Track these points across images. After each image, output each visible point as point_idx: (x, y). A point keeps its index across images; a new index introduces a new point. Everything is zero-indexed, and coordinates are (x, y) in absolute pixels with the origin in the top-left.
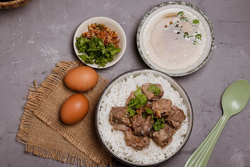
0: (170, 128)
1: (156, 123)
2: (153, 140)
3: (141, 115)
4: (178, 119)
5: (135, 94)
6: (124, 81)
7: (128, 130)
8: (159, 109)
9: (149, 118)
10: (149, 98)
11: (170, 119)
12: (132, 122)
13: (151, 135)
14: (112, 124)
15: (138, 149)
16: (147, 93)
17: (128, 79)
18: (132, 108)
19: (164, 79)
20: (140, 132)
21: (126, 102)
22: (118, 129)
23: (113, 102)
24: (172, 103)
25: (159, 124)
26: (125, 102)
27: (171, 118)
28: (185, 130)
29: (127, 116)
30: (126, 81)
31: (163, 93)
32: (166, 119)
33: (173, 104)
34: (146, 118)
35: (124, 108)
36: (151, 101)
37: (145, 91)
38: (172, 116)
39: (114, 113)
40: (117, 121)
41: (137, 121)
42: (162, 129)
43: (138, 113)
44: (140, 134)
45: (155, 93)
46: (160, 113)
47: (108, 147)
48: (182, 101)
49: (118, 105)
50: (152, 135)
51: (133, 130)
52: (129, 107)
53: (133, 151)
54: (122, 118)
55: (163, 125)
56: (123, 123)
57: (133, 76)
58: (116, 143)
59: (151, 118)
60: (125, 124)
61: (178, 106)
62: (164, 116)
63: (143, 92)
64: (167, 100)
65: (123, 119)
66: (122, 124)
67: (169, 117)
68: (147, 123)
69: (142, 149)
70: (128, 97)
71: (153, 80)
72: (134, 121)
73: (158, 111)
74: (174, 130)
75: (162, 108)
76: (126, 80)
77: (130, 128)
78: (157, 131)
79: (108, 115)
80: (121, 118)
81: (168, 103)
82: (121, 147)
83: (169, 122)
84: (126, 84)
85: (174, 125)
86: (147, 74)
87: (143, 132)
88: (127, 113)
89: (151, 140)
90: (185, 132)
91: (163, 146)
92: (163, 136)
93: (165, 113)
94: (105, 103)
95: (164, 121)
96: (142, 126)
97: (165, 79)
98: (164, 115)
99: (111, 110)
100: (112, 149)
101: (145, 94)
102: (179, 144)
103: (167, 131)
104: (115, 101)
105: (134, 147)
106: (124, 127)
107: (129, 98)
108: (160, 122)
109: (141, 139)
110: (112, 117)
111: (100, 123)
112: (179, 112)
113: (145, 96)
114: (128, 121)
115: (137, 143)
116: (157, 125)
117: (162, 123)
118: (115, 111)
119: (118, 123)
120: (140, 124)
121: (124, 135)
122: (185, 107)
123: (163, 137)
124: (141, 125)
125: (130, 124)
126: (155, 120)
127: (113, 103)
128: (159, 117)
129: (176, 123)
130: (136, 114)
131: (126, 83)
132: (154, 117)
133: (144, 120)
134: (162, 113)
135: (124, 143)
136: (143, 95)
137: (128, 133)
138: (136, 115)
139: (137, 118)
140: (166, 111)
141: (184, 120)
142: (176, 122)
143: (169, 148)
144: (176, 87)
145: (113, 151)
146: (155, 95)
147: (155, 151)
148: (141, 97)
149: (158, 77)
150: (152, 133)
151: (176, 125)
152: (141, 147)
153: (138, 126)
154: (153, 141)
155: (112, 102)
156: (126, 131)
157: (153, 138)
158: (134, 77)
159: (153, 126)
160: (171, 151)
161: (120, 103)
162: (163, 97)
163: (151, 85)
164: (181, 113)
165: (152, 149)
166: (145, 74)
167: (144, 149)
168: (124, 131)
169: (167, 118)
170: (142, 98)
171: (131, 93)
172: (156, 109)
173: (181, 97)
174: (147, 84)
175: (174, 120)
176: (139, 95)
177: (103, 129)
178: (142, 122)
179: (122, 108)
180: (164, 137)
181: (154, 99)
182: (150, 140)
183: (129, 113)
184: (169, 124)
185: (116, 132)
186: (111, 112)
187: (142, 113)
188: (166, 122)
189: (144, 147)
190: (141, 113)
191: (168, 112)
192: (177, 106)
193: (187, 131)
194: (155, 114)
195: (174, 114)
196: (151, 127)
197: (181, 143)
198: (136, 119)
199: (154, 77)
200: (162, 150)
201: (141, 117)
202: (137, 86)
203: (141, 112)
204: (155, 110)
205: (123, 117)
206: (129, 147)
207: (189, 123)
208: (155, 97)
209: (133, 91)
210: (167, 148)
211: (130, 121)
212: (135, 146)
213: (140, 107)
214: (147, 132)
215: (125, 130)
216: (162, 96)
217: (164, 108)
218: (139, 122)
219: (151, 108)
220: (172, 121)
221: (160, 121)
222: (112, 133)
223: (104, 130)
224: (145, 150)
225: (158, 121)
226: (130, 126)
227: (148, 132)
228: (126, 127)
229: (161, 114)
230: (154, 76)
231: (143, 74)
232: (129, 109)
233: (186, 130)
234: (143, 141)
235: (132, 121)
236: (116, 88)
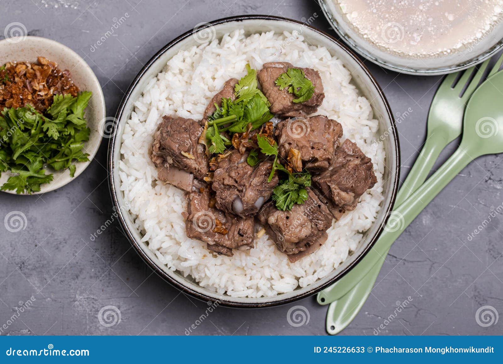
0: (323, 206)
1: (285, 187)
2: (267, 233)
3: (242, 155)
4: (350, 183)
5: (238, 88)
6: (215, 42)
7: (200, 192)
8: (300, 145)
9: (263, 168)
10: (277, 107)
11: (329, 179)
12: (213, 171)
13: (263, 219)
14: (156, 166)
15: (220, 253)
16: (273, 91)
17: (226, 38)
18: (220, 127)
19: (332, 56)
20: (232, 206)
21: (207, 109)
22: (169, 184)
23: (171, 100)
24: (342, 131)
25: (292, 190)
26: (206, 107)
27: (331, 176)
28: (367, 218)
29: (200, 149)
30: (219, 43)
31: (321, 96)
32: (317, 179)
33: (346, 135)
34: (256, 167)
35: (196, 125)
36: (283, 116)
37: (268, 84)
38: (334, 172)
39: (164, 135)
40: (170, 161)
41: (229, 171)
42: (299, 205)
43: (235, 145)
44: (230, 211)
45: (295, 96)
46: (299, 157)
47: (132, 229)
48: (374, 130)
49: (183, 114)
50: (267, 220)
51: (212, 194)
52: (211, 126)
53: (205, 256)
54: (186, 154)
55: (304, 195)
56: (186, 169)
57: (243, 32)
58: (159, 222)
59: (271, 169)
60: (191, 173)
61: (360, 144)
62: (309, 169)
63: (261, 87)
64: (329, 122)
65: (187, 158)
66: (184, 170)
67: (327, 173)
68: (256, 181)
69: (233, 255)
70: (212, 95)
71: (300, 56)
72: (218, 167)
73: (296, 151)
74: (336, 213)
75: (308, 145)
76: (220, 40)
77: (206, 187)
78: (282, 210)
79: (151, 135)
80: (183, 153)
81: (331, 130)
82: (170, 236)
83: (324, 188)
84: (219, 55)
85: (337, 198)
86: (286, 34)
87: (239, 206)
88: (203, 142)
89: (262, 233)
90: (366, 224)
91: (294, 254)
92: (299, 228)
93: (315, 160)
94: (147, 99)
95: (308, 184)
96: (240, 188)
97: (335, 58)
98: (310, 165)
99: (159, 122)
100: (145, 238)
101: (265, 94)
102: (344, 256)
103: (312, 212)
104: (178, 97)
105: (209, 245)
106: (188, 180)
107: (217, 96)
108: (296, 185)
109: (232, 224)
110: (158, 145)
111: (122, 157)
112: (357, 162)
113: (265, 100)
114: (203, 167)
115: (217, 235)
116: (285, 192)
117: (301, 187)
118: (169, 129)
119: (172, 166)
120: (236, 182)
121: (185, 204)
122: (380, 151)
123: (298, 230)
124: (236, 185)
125: (207, 175)
126: (283, 177)
127: (171, 102)
128: (294, 170)
129: (343, 194)
130: (229, 147)
131: (218, 51)
132: (282, 169)
133: (249, 172)
134: (307, 158)
135: (180, 226)
136: (262, 95)
137: (196, 200)
138: (230, 153)
139: (230, 160)
140: (319, 154)
141: (370, 187)
142: (345, 190)
143: (312, 262)
144: (362, 86)
145: (147, 243)
146: (296, 101)
147: (269, 266)
148: (251, 100)
149: (317, 47)
150: (268, 214)
151: (343, 199)
152: (230, 249)
153: (230, 187)
154: (267, 236)
155: (168, 99)
156: (192, 195)
157: (268, 227)
158: (248, 35)
159: (273, 194)
160: (314, 272)
161: (188, 106)
162: (320, 111)
163: (288, 68)
164: (364, 166)
165: (259, 258)
166: (279, 33)
167: (236, 254)
168: (187, 193)
169: (319, 175)
170: (256, 104)
171: (228, 83)
172: (290, 144)
173: (375, 117)
174: (277, 66)
175: (338, 184)
176: (247, 95)
177: (128, 176)
178: (242, 177)
179: (193, 123)
180: (300, 231)
181: (290, 114)
182: (257, 232)
183: (209, 142)
184: (322, 193)
185: (163, 191)
186: (158, 129)
187: (248, 150)
188: (316, 186)
189: (238, 247)
190: (244, 149)
191: (325, 160)
192: (354, 144)
193: (374, 220)
194: (286, 160)
195: (343, 166)
196: (267, 194)
197: (350, 253)
198: (226, 165)
199: (305, 46)
200: (292, 265)
201: (242, 160)
202: (248, 65)
203: (244, 146)
204: (287, 146)
205: (188, 151)
206: (195, 242)
207: (383, 198)
208: (296, 107)
209: (231, 79)
210: (307, 260)
211: (208, 166)
212: (212, 243)
213: (244, 130)
214: (252, 210)
215: (189, 189)
216: (317, 106)
217: (315, 143)
218: (233, 174)
219: (277, 139)
220: (333, 186)
221: (295, 183)
222: (152, 192)
223: (132, 179)
224: (240, 259)
225: (291, 180)
226: (205, 182)
227: (256, 208)
228: (196, 182)
229: (304, 163)
230: (303, 42)
231: (272, 33)
232: (210, 129)
233: (371, 219)
234: (236, 233)
235: (214, 168)
236: (189, 61)
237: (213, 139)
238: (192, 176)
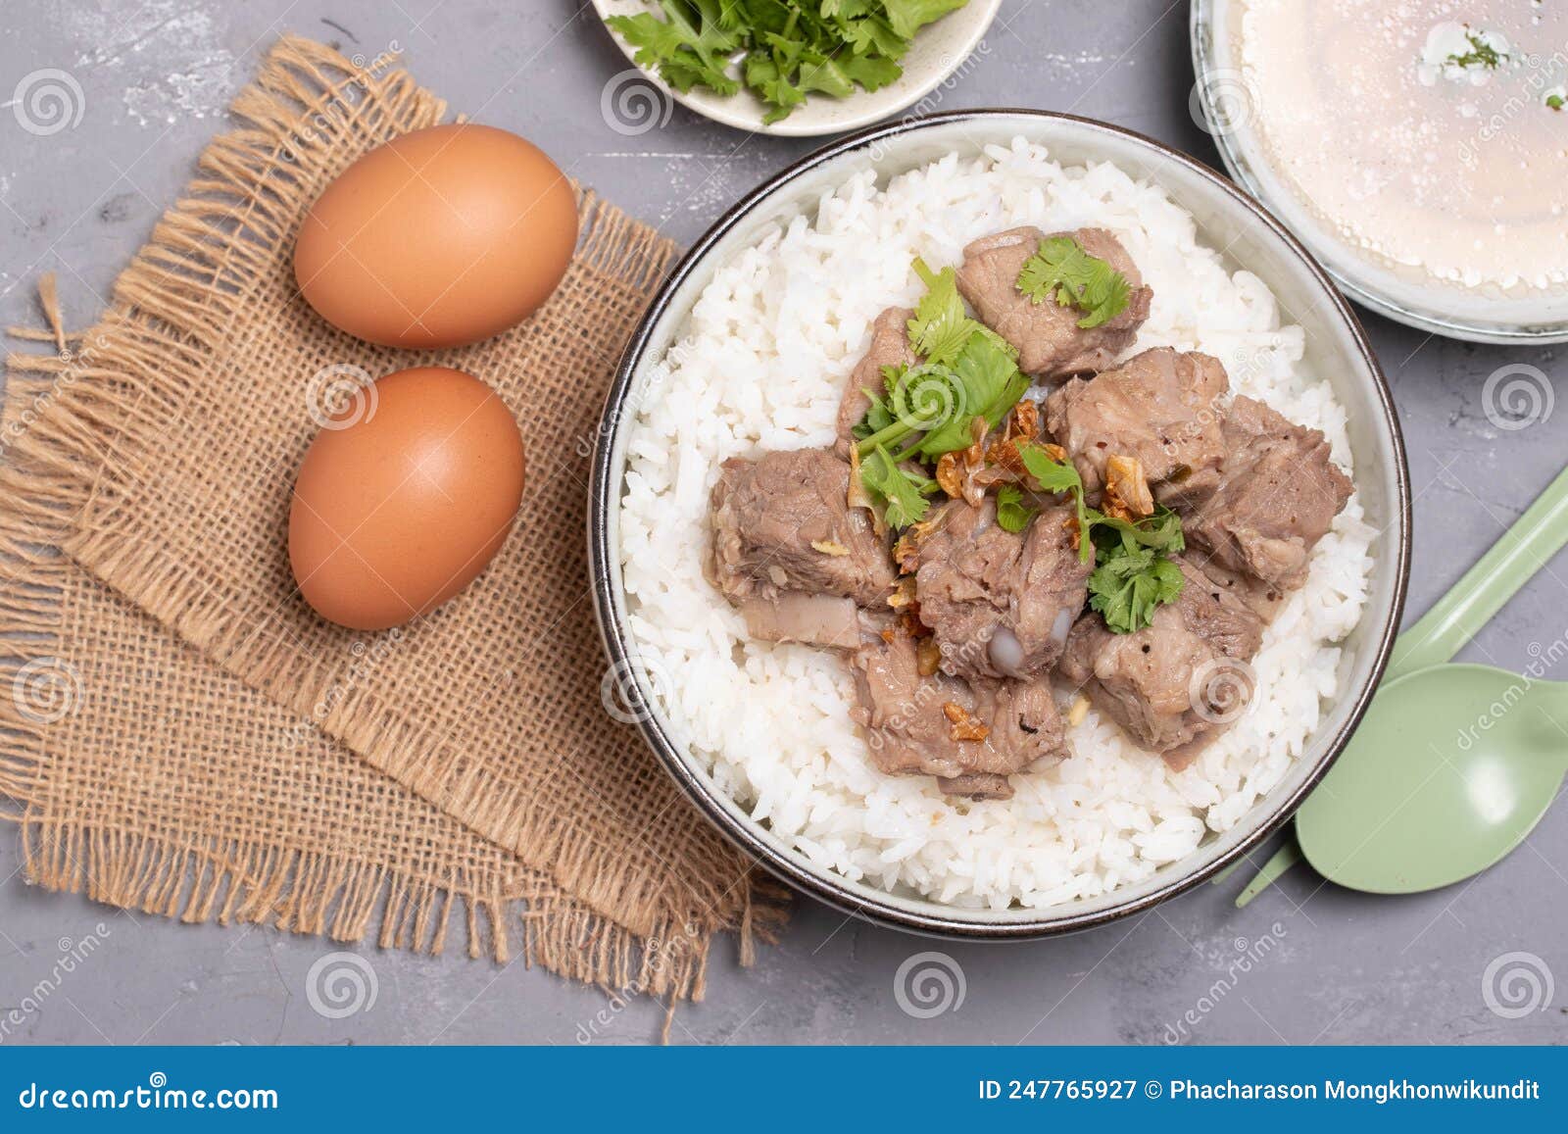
0: (1224, 595)
1: (1117, 565)
2: (1093, 708)
3: (977, 509)
4: (1286, 512)
5: (917, 330)
6: (799, 225)
7: (882, 641)
8: (1132, 441)
9: (1052, 526)
10: (1038, 355)
11: (1228, 516)
12: (912, 575)
13: (1077, 669)
14: (734, 603)
15: (978, 797)
16: (1015, 315)
17: (829, 205)
18: (894, 450)
19: (1135, 180)
20: (989, 656)
21: (842, 409)
22: (790, 642)
23: (727, 411)
24: (1225, 377)
25: (1139, 571)
26: (836, 404)
27: (1231, 505)
28: (1343, 598)
29: (858, 523)
30: (813, 225)
31: (1140, 299)
32: (1193, 523)
33: (1235, 388)
34: (1028, 533)
35: (828, 460)
36: (1055, 378)
37: (991, 303)
38: (1235, 494)
39: (747, 511)
40: (779, 577)
41: (955, 560)
42: (1167, 607)
43: (950, 490)
44: (987, 671)
45: (1077, 309)
46: (1140, 475)
47: (718, 792)
48: (1298, 354)
49: (778, 439)
50: (1091, 671)
51: (922, 635)
52: (872, 450)
53: (936, 817)
54: (824, 547)
55: (1169, 574)
56: (830, 587)
57: (872, 176)
58: (786, 756)
59: (1075, 526)
60: (847, 596)
61: (1275, 401)
62: (1175, 498)
63: (977, 312)
64: (1187, 363)
65: (828, 555)
66: (824, 592)
67: (1218, 502)
68: (1042, 567)
69: (1013, 791)
70: (849, 363)
71: (1049, 200)
72: (921, 561)
73: (1126, 462)
74: (1260, 603)
75: (1151, 438)
76: (812, 215)
77: (899, 624)
78: (1127, 631)
79: (694, 522)
80: (815, 545)
81: (1199, 380)
82: (827, 788)
83: (1222, 545)
84: (824, 257)
85: (1259, 563)
86: (994, 151)
87: (1010, 652)
88: (861, 500)
89: (1080, 710)
90: (1347, 615)
91: (1182, 746)
92: (1184, 668)
93: (1180, 473)
94: (663, 425)
95: (1178, 544)
96: (1000, 601)
97: (1143, 184)
98: (1172, 489)
99: (712, 482)
100: (759, 813)
101: (994, 329)
102: (1311, 719)
103: (1203, 619)
104: (748, 400)
105: (943, 781)
106: (843, 620)
107: (862, 366)
108: (1150, 553)
109: (998, 705)
110: (736, 544)
111: (632, 601)
112: (1289, 449)
113: (1001, 343)
114: (877, 569)
115: (962, 749)
116: (1123, 580)
117: (1160, 554)
118: (755, 490)
119: (787, 591)
120: (985, 586)
121: (847, 688)
122: (1330, 406)
123: (1181, 675)
124: (986, 595)
125: (895, 590)
126: (1106, 538)
127: (732, 418)
128: (1133, 515)
129: (1276, 546)
130: (939, 497)
131: (818, 241)
132: (1101, 519)
133: (1014, 552)
134: (1158, 473)
135: (850, 754)
136: (986, 332)
137: (878, 663)
138: (941, 513)
139: (949, 533)
140: (1186, 454)
141: (1339, 510)
142: (1278, 535)
143: (1228, 757)
144: (1232, 240)
145: (766, 824)
146: (1086, 323)
147: (1120, 799)
148: (963, 353)
149: (1085, 167)
150: (1089, 652)
151: (1280, 559)
152: (1002, 777)
153: (969, 603)
154: (1096, 717)
155: (723, 410)
156: (863, 655)
157: (1095, 688)
158: (883, 184)
159: (1090, 595)
160: (1243, 781)
161: (788, 416)
162: (1145, 339)
163: (1036, 242)
164: (1309, 458)
165: (1088, 783)
166: (971, 155)
167: (1022, 786)
168: (847, 654)
169: (1193, 511)
170: (980, 362)
171: (879, 325)
172: (1101, 445)
173: (1284, 320)
174: (1004, 241)
175: (1256, 522)
176: (946, 341)
177: (663, 651)
178: (997, 570)
179: (815, 457)
180: (1189, 675)
181: (1077, 363)
182: (1064, 711)
183: (879, 498)
184: (1216, 560)
185: (772, 667)
186: (716, 501)
187: (992, 492)
188: (1196, 545)
189: (1026, 768)
190: (980, 493)
191: (1207, 466)
192: (1261, 406)
193: (1364, 598)
194: (1103, 494)
195: (1254, 470)
196: (1076, 599)
197: (1325, 705)
198: (940, 549)
199: (1054, 170)
200: (1177, 779)
201: (983, 521)
202: (919, 264)
203: (977, 484)
204: (1096, 453)
205: (827, 537)
206: (905, 785)
207: (1375, 533)
208: (1088, 341)
209: (888, 312)
210: (1213, 756)
211: (896, 567)
212: (953, 773)
213: (966, 439)
214: (1048, 650)
215: (853, 642)
216: (1138, 323)
217: (1168, 427)
218: (971, 567)
219: (1056, 438)
220: (1241, 532)
221: (1144, 547)
222: (741, 677)
223: (676, 656)
224: (1034, 796)
225: (1128, 540)
226: (891, 609)
227: (1057, 644)
228: (863, 616)
229: (1154, 486)
230: (1049, 160)
231: (953, 158)
232: (868, 460)
233: (1356, 597)
234: (1015, 728)
235: (909, 565)
236: (745, 293)
237: (887, 488)
238: (850, 604)
